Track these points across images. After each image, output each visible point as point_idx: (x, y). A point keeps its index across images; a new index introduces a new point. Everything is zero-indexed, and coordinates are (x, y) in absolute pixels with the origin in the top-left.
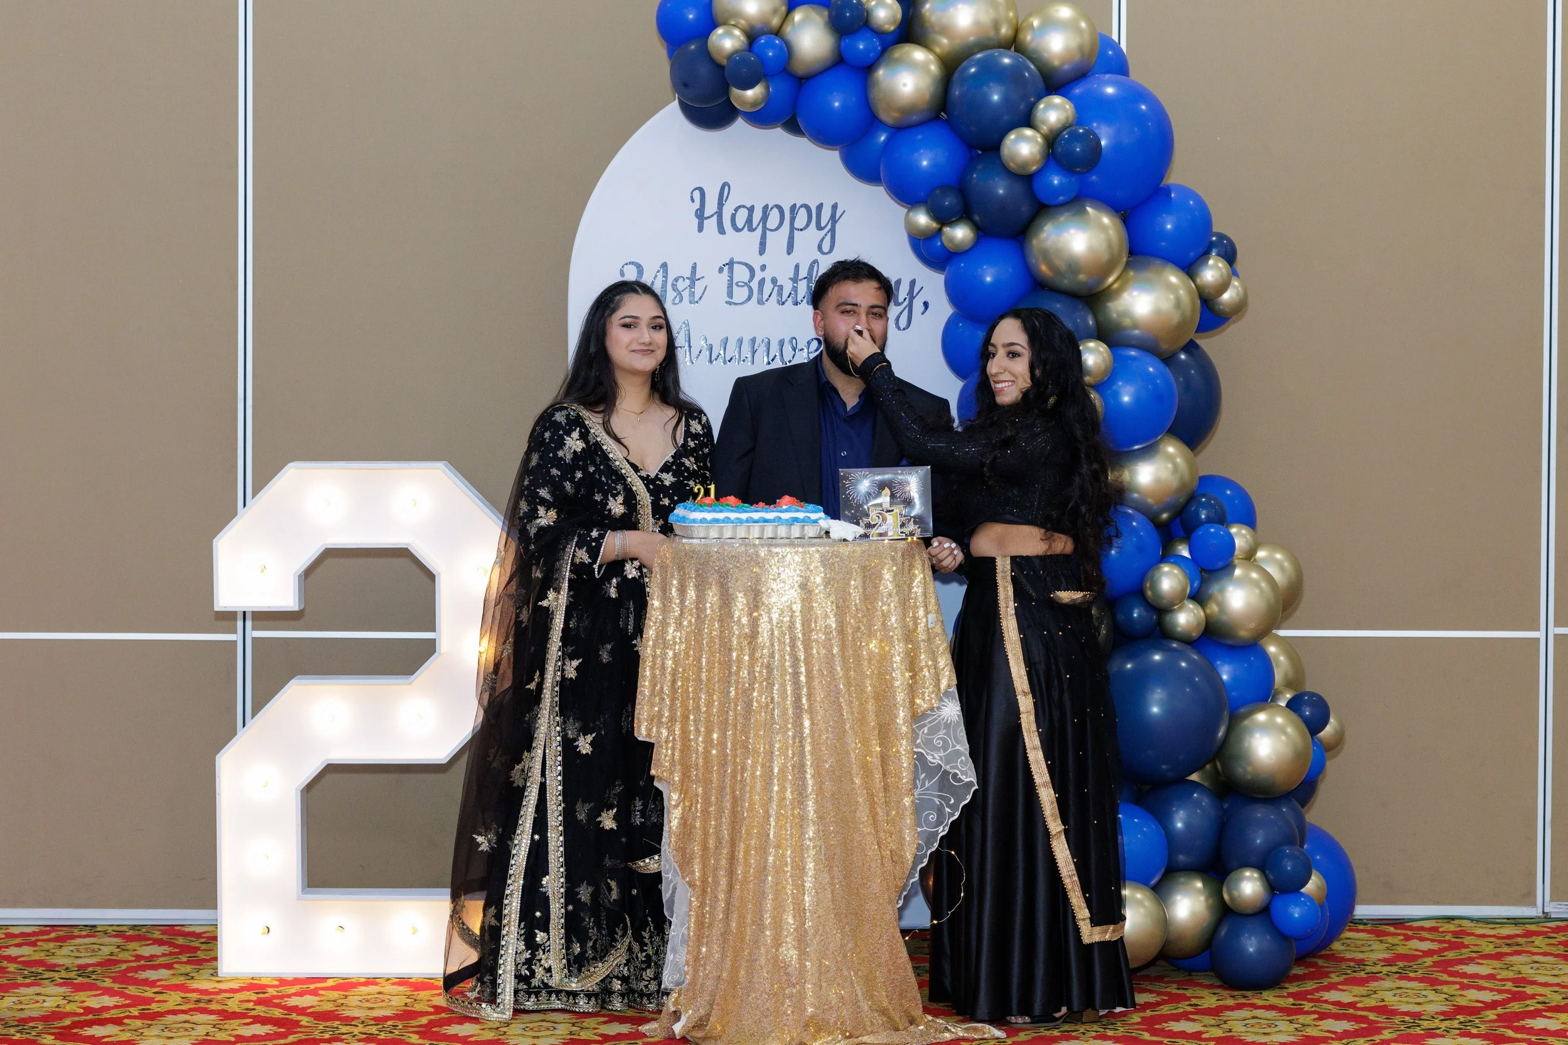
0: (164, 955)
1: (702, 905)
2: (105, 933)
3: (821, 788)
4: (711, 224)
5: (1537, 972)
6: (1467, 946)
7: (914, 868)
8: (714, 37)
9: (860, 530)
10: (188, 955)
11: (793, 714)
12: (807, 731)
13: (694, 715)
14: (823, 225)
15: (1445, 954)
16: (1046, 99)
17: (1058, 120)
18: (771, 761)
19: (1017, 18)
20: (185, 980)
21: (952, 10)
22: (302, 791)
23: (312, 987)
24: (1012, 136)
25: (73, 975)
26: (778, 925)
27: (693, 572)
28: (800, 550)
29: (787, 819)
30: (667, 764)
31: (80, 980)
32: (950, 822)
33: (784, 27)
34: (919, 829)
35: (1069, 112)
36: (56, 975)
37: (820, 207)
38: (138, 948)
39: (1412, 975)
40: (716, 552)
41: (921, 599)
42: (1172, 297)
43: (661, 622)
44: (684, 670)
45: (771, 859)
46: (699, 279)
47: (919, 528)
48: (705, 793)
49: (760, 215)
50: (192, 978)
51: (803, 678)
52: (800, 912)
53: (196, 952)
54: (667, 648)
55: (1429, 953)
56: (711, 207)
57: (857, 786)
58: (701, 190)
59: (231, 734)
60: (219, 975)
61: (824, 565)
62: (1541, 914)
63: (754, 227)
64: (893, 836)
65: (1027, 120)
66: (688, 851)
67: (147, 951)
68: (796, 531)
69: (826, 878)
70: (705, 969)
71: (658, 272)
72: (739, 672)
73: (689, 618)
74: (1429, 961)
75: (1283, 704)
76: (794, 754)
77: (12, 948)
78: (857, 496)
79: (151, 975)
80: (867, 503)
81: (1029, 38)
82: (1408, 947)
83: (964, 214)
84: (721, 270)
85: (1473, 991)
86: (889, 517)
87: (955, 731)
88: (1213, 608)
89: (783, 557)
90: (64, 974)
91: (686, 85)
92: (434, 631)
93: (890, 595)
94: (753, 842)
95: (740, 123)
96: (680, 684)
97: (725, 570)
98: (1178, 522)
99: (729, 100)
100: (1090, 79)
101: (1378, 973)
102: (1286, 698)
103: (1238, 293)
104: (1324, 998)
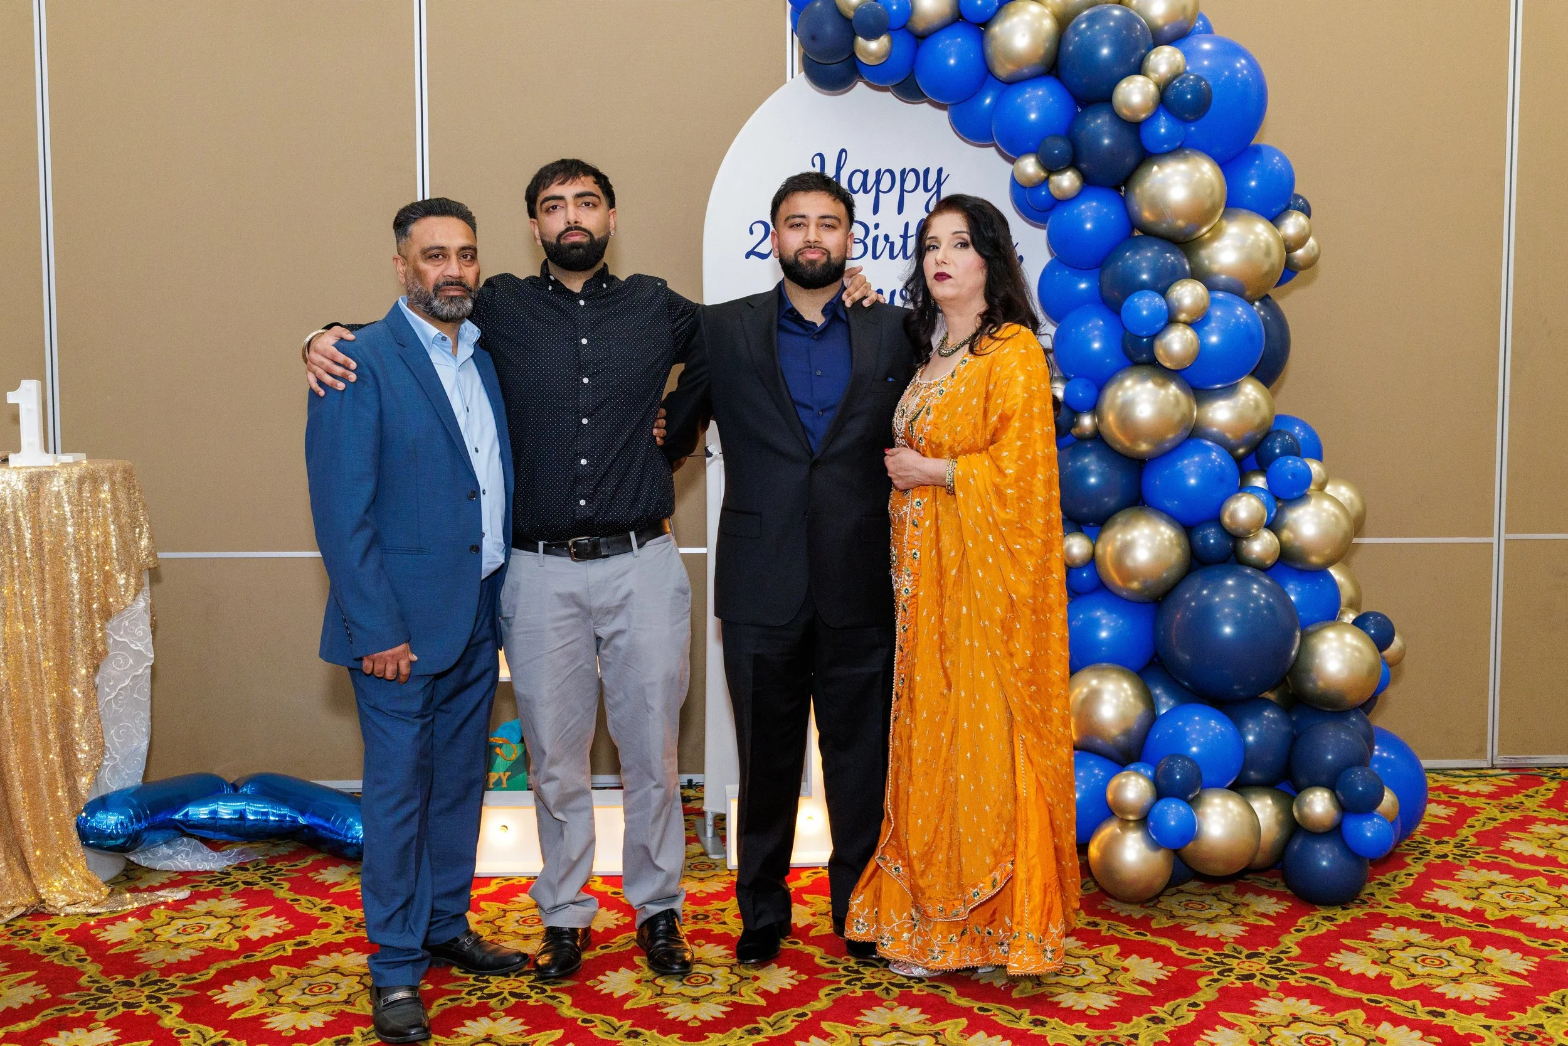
14: (929, 188)
16: (1156, 50)
17: (1170, 69)
24: (1124, 85)
35: (1180, 61)
37: (927, 172)
49: (874, 178)
58: (821, 155)
63: (869, 189)
65: (1140, 68)
75: (1348, 622)
83: (1072, 163)
95: (860, 87)
98: (1253, 456)
99: (853, 55)
100: (1190, 38)
101: (1446, 856)
102: (1349, 617)
103: (1313, 249)
104: (1441, 903)
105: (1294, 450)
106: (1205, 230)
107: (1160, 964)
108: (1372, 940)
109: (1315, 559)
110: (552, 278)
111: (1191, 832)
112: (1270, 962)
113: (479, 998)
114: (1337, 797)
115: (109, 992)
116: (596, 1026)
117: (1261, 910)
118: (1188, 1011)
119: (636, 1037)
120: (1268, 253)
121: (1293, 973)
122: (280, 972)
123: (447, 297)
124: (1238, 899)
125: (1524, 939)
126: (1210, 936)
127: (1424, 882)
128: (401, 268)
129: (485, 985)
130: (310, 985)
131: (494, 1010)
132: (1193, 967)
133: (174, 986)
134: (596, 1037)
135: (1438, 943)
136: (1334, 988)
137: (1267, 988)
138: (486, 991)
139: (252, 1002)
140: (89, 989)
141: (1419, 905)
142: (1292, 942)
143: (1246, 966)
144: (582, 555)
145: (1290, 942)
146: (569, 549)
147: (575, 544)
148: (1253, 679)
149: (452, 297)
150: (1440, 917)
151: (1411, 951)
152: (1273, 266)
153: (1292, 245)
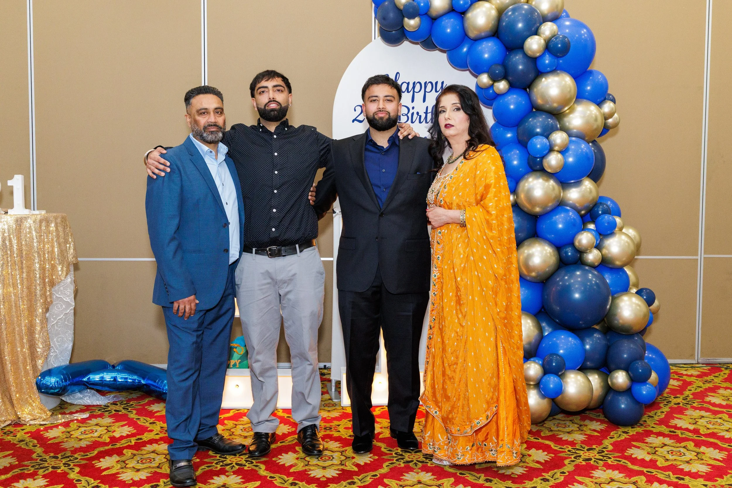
16: (544, 24)
17: (551, 33)
24: (529, 40)
35: (555, 28)
37: (437, 83)
49: (412, 86)
63: (409, 91)
65: (537, 32)
83: (505, 77)
88: (605, 252)
98: (589, 214)
99: (403, 26)
100: (560, 19)
101: (679, 404)
102: (634, 290)
103: (617, 119)
104: (678, 426)
105: (607, 212)
106: (566, 108)
107: (546, 453)
108: (647, 443)
109: (618, 263)
110: (261, 125)
111: (560, 391)
112: (598, 453)
113: (221, 466)
114: (629, 375)
115: (46, 461)
116: (276, 480)
117: (593, 428)
118: (560, 476)
119: (295, 485)
120: (596, 120)
121: (610, 458)
122: (128, 453)
123: (210, 132)
124: (582, 423)
125: (719, 443)
126: (569, 440)
127: (670, 416)
128: (189, 120)
129: (224, 459)
130: (141, 459)
131: (228, 472)
132: (561, 455)
133: (77, 458)
134: (276, 485)
135: (678, 445)
136: (630, 466)
137: (598, 465)
138: (224, 463)
139: (113, 467)
140: (37, 460)
141: (668, 426)
142: (608, 443)
143: (587, 454)
144: (273, 255)
145: (607, 443)
146: (267, 252)
147: (270, 250)
148: (589, 318)
149: (212, 132)
150: (679, 432)
151: (666, 448)
152: (598, 126)
153: (607, 116)
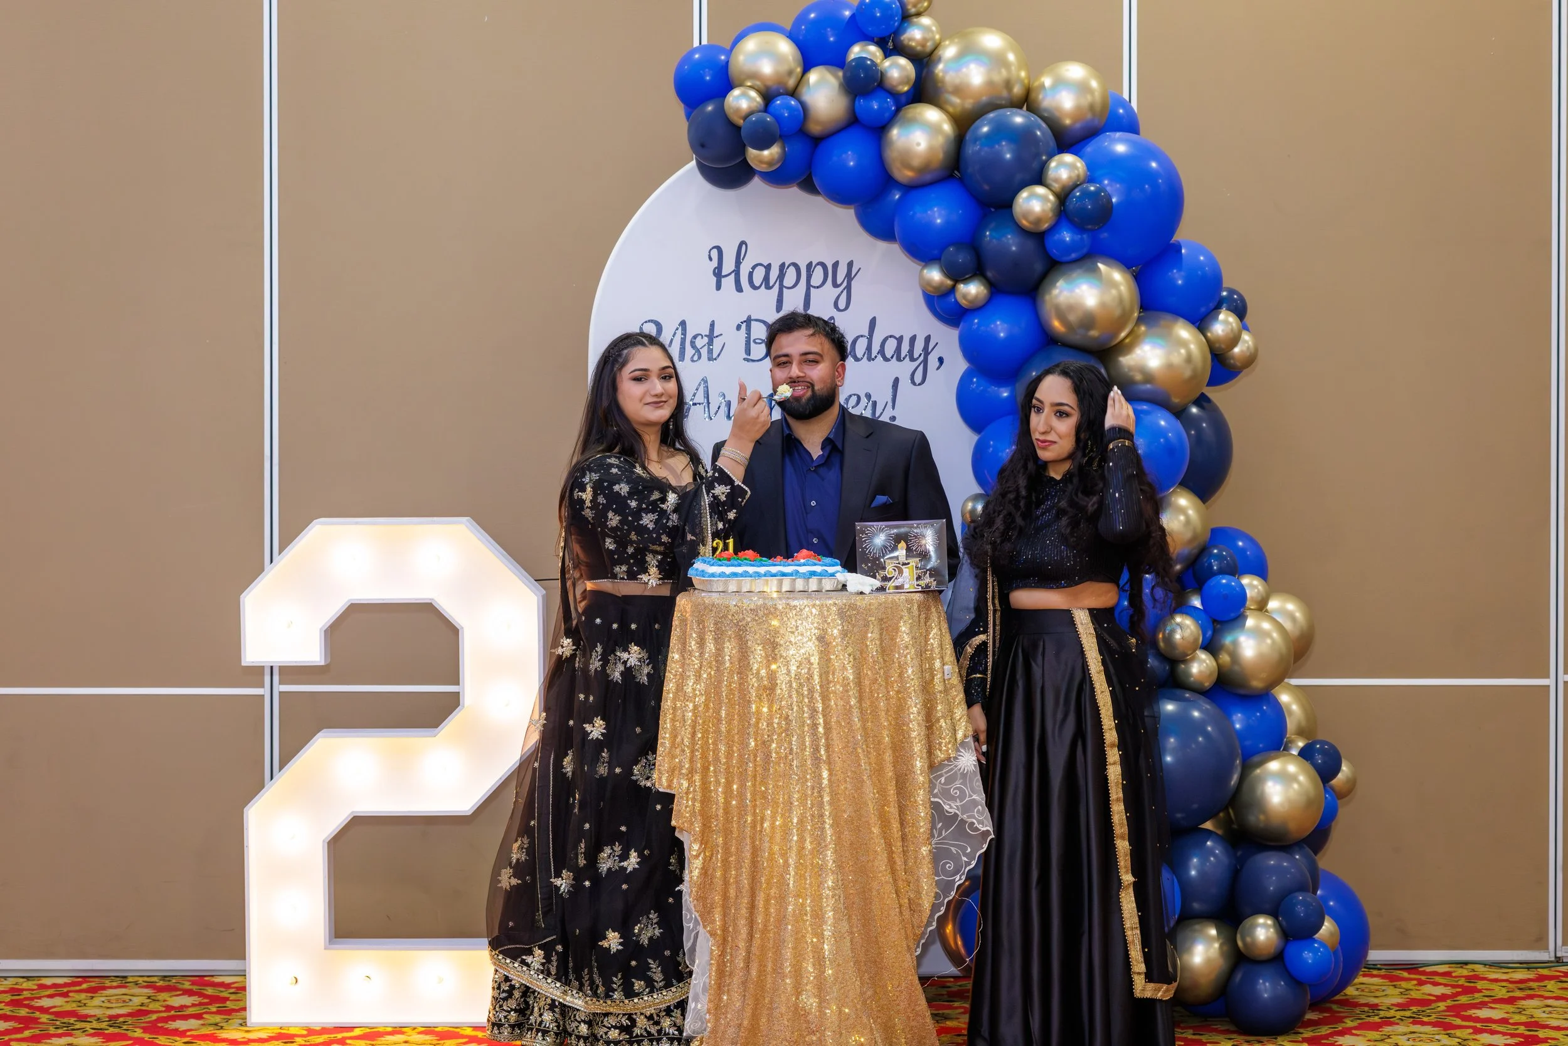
0: (194, 1005)
1: (723, 954)
2: (136, 983)
3: (839, 837)
4: (729, 282)
5: (1548, 1016)
6: (1480, 991)
7: (932, 916)
8: (731, 99)
9: (877, 583)
10: (218, 1005)
11: (812, 765)
12: (825, 782)
13: (714, 766)
14: (839, 282)
15: (1459, 998)
16: (1057, 158)
17: (1070, 178)
18: (790, 811)
19: (1029, 77)
20: (214, 1030)
21: (964, 70)
22: (329, 843)
23: (339, 1036)
24: (1024, 194)
25: (104, 1025)
26: (798, 972)
27: (712, 626)
28: (818, 602)
29: (806, 868)
30: (687, 815)
31: (111, 1030)
32: (966, 870)
33: (799, 88)
34: (936, 878)
35: (1080, 170)
36: (87, 1026)
37: (836, 265)
38: (168, 999)
39: (1425, 1019)
40: (735, 606)
41: (937, 651)
42: (1183, 351)
43: (681, 675)
44: (704, 722)
45: (790, 908)
46: (717, 337)
47: (934, 580)
48: (725, 843)
49: (777, 272)
50: (222, 1028)
51: (821, 730)
52: (819, 962)
53: (225, 1003)
54: (687, 701)
55: (1442, 998)
56: (728, 266)
57: (875, 835)
58: (719, 248)
59: (260, 786)
60: (248, 1025)
61: (842, 618)
62: (1553, 959)
63: (771, 285)
64: (911, 885)
65: (1039, 178)
66: (708, 901)
67: (177, 1001)
68: (813, 584)
69: (845, 926)
70: (726, 1017)
71: (677, 329)
72: (757, 723)
73: (709, 670)
74: (1442, 1006)
75: (1295, 752)
76: (812, 805)
77: (45, 999)
78: (873, 550)
79: (180, 1025)
80: (884, 556)
81: (1041, 97)
82: (1421, 992)
83: (978, 271)
84: (739, 328)
85: (1486, 1035)
86: (906, 570)
87: (971, 781)
88: (1225, 658)
89: (801, 610)
90: (95, 1025)
91: (703, 146)
92: (458, 684)
93: (907, 647)
94: (773, 892)
95: (756, 181)
96: (700, 735)
97: (744, 623)
98: (1188, 572)
99: (745, 158)
100: (1101, 137)
102: (1296, 747)
103: (1250, 347)
106: (1123, 335)
109: (1259, 681)
120: (1191, 363)
148: (1194, 803)
